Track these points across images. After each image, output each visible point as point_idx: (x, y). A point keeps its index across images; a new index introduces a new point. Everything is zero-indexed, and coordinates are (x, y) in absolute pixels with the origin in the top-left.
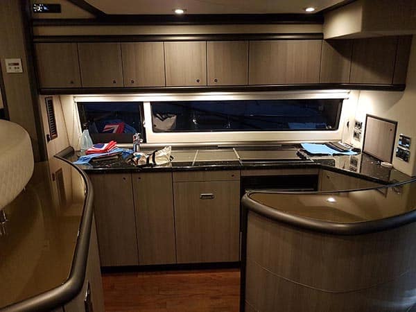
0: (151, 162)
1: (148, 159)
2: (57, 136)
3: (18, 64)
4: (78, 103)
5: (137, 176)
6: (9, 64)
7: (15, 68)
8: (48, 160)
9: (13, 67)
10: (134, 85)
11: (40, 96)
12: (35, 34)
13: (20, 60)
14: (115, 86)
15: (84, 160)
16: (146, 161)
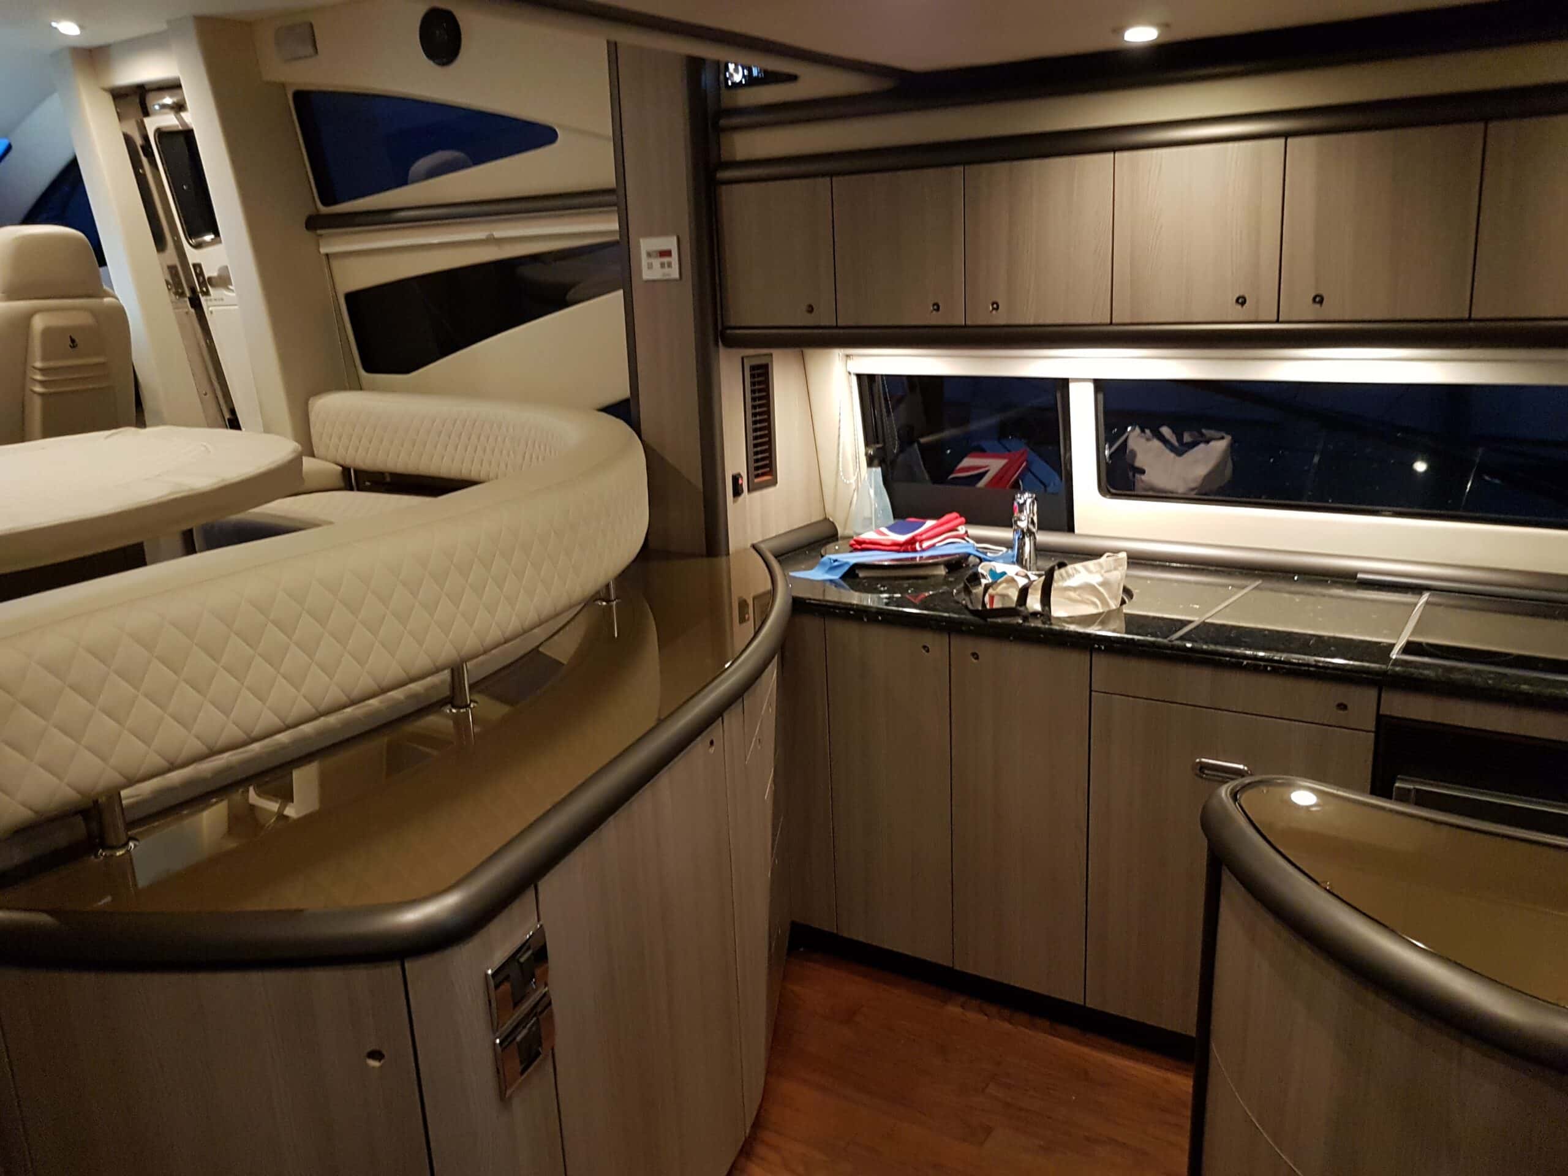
0: (1034, 603)
1: (1024, 592)
2: (774, 482)
3: (667, 253)
4: (859, 377)
5: (969, 645)
6: (649, 255)
7: (662, 265)
8: (728, 554)
9: (657, 262)
10: (1000, 318)
11: (722, 351)
12: (725, 156)
13: (675, 239)
14: (935, 319)
15: (832, 569)
16: (1014, 595)
